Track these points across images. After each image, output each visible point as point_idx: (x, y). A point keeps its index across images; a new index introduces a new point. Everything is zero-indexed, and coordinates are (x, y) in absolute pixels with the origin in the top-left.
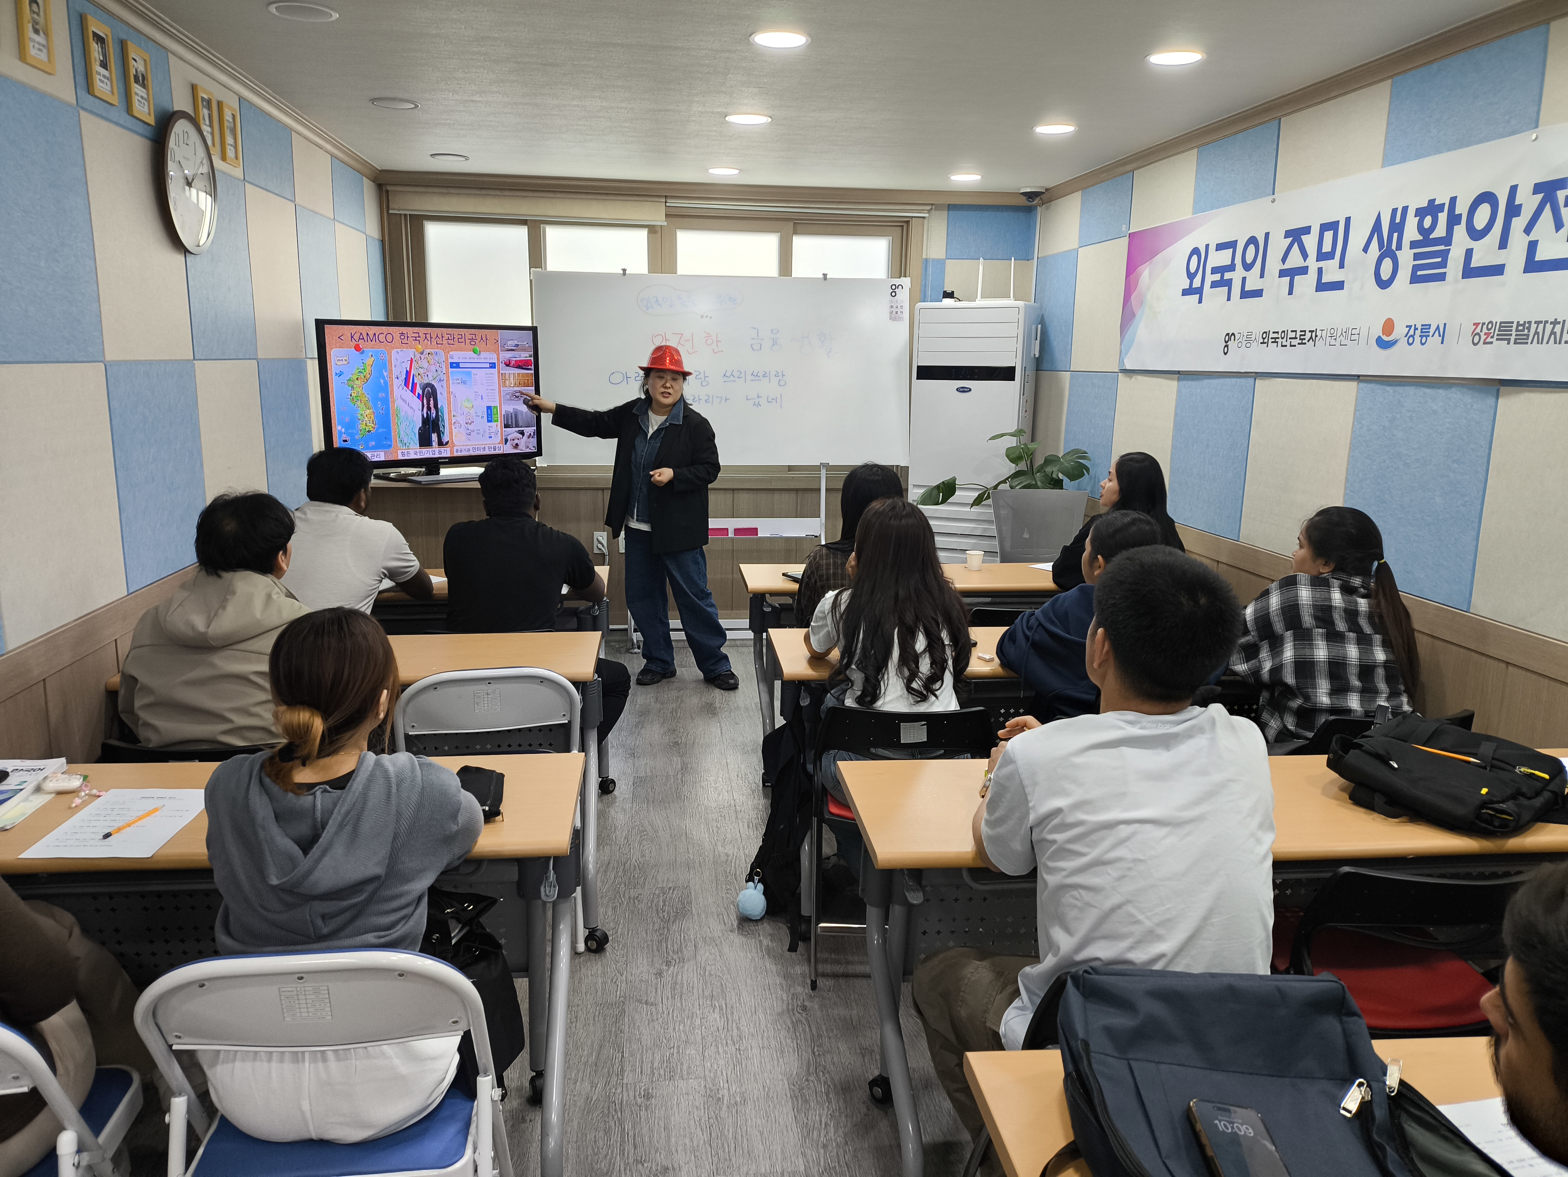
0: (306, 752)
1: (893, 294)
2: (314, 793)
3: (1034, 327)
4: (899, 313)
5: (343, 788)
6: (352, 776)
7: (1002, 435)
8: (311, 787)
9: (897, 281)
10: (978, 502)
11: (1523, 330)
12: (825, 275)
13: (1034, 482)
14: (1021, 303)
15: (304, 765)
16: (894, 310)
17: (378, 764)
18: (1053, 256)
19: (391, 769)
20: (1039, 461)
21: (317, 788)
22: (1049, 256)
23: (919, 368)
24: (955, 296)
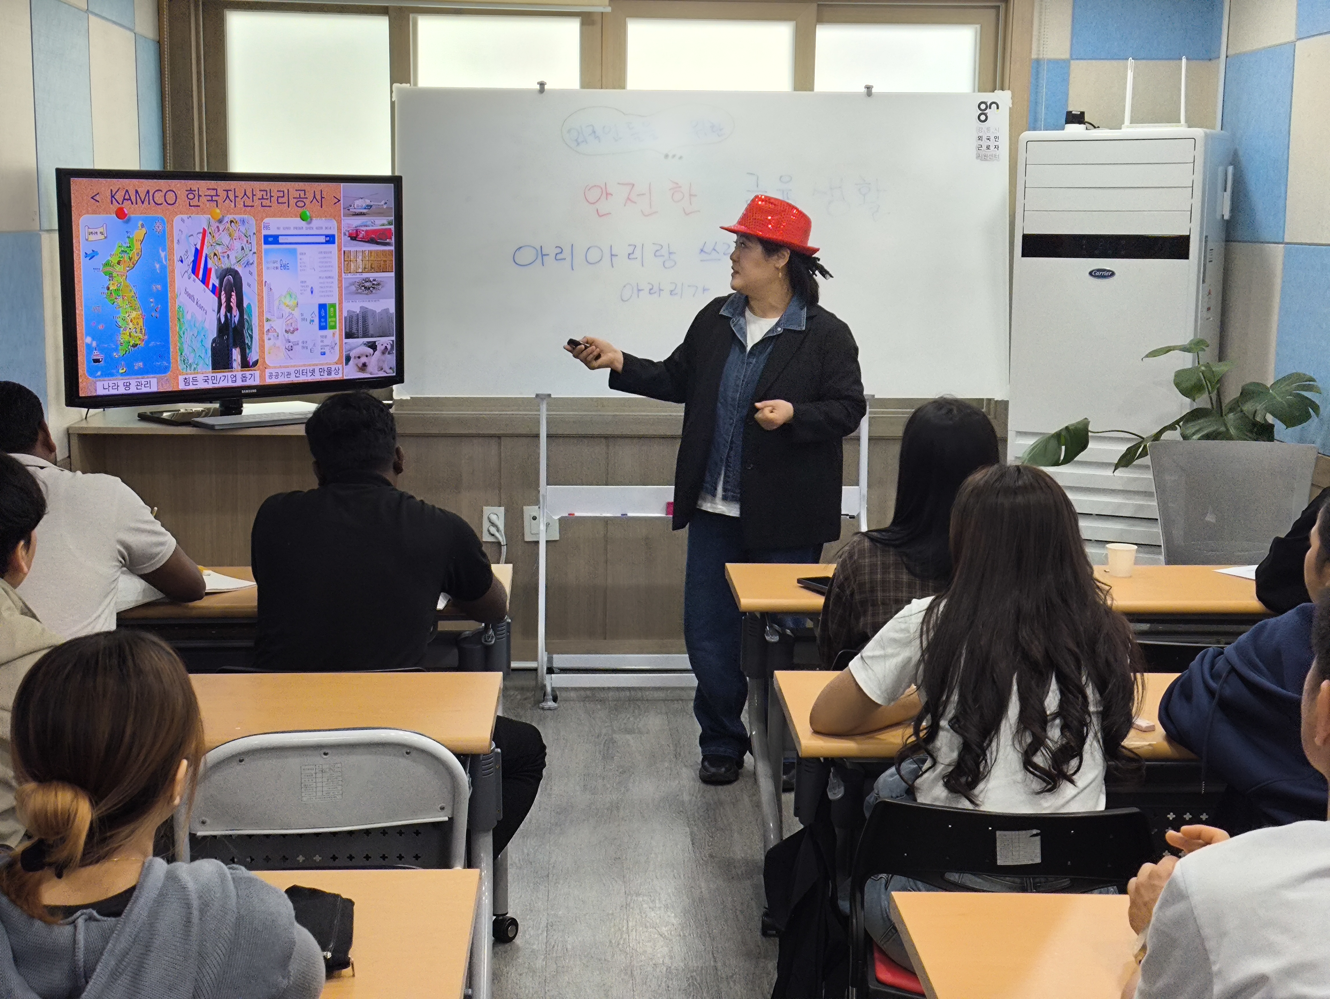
0: (65, 854)
1: (983, 118)
2: (74, 922)
3: (1221, 169)
4: (992, 148)
5: (118, 914)
6: (131, 895)
7: (1168, 350)
8: (69, 911)
9: (989, 97)
10: (1126, 460)
12: (869, 88)
13: (1223, 429)
14: (1198, 132)
15: (59, 876)
16: (985, 143)
17: (171, 878)
18: (1254, 53)
19: (191, 886)
20: (1232, 393)
21: (79, 913)
22: (1245, 54)
23: (1027, 238)
24: (1086, 119)
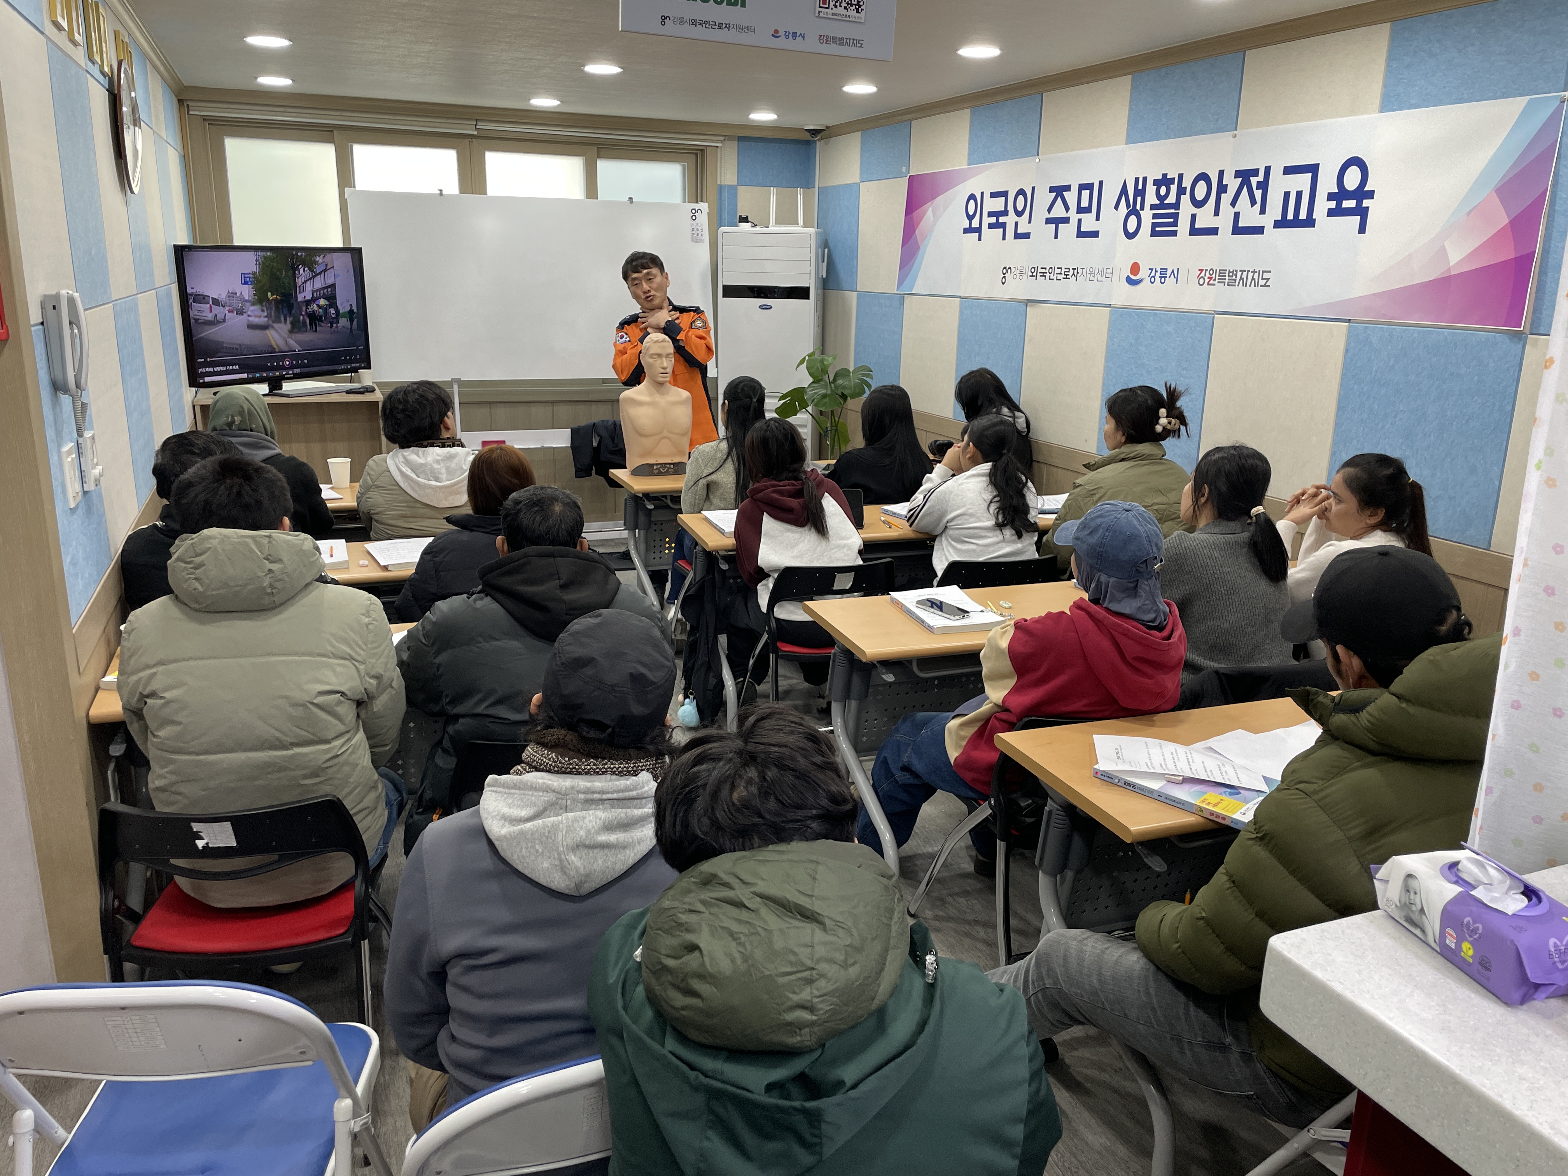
1: (693, 218)
3: (822, 251)
4: (700, 235)
9: (695, 206)
11: (1232, 276)
12: (631, 199)
14: (812, 231)
16: (695, 233)
18: (833, 187)
22: (830, 187)
23: (724, 286)
24: (749, 220)
